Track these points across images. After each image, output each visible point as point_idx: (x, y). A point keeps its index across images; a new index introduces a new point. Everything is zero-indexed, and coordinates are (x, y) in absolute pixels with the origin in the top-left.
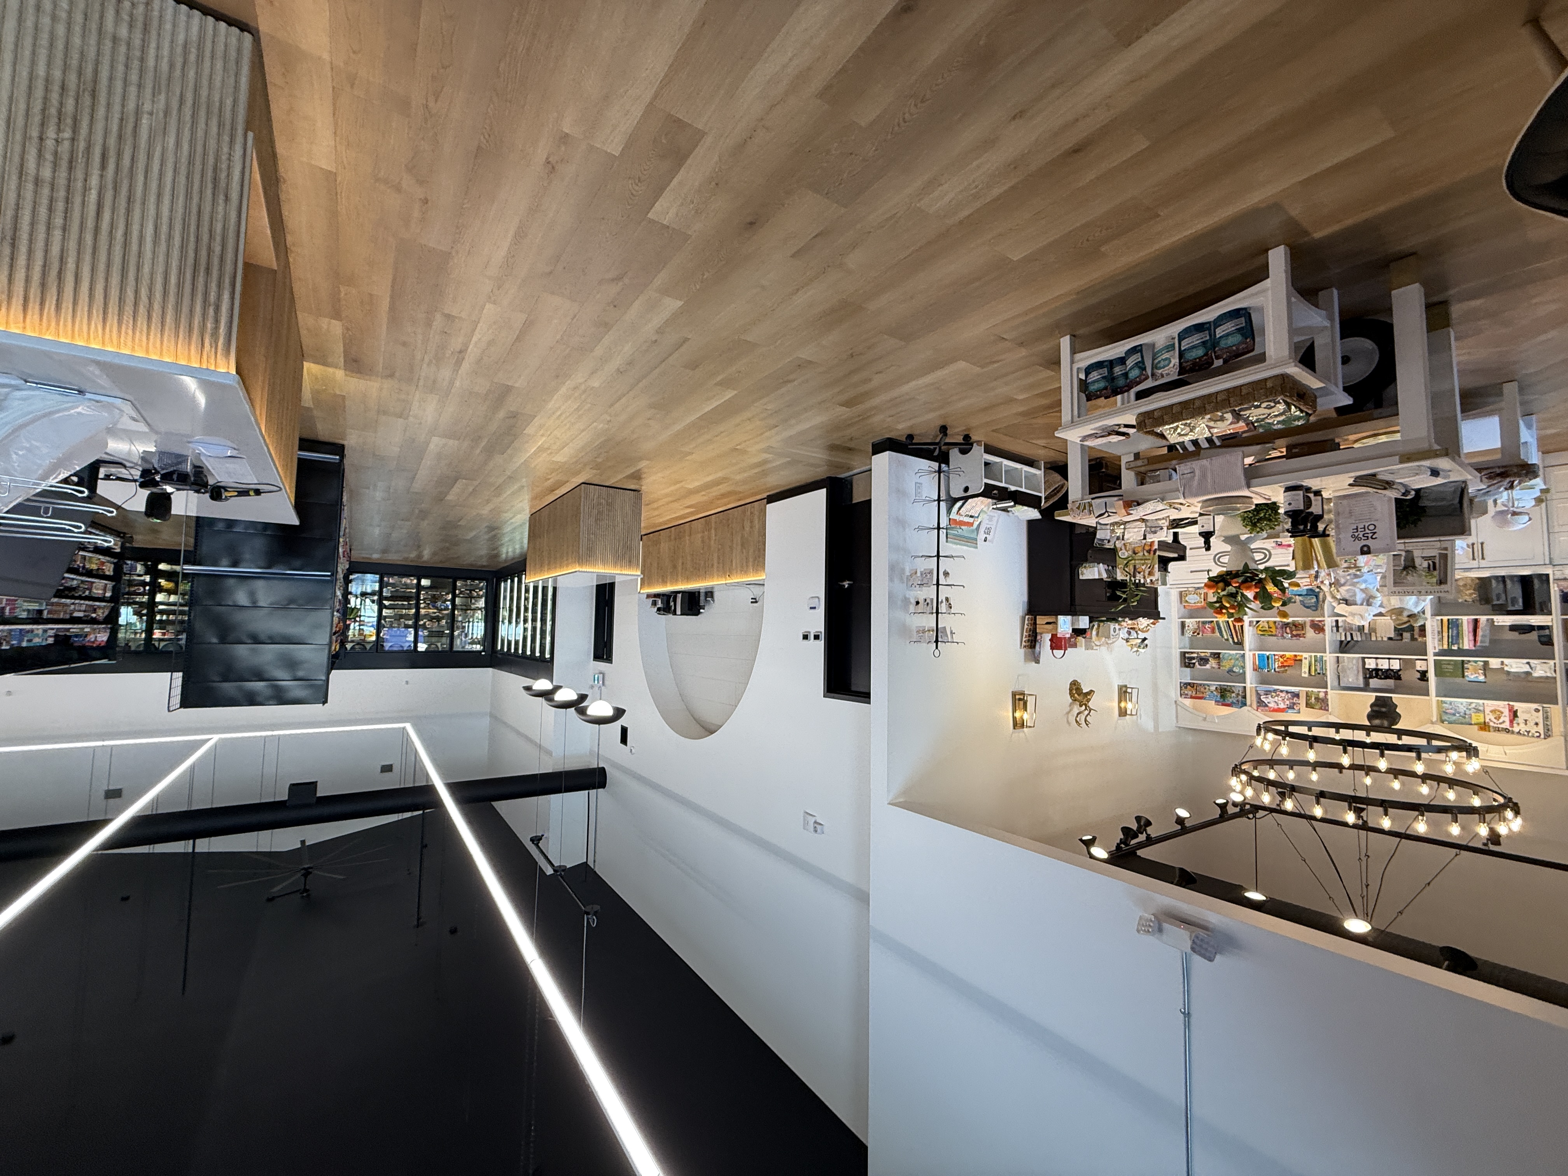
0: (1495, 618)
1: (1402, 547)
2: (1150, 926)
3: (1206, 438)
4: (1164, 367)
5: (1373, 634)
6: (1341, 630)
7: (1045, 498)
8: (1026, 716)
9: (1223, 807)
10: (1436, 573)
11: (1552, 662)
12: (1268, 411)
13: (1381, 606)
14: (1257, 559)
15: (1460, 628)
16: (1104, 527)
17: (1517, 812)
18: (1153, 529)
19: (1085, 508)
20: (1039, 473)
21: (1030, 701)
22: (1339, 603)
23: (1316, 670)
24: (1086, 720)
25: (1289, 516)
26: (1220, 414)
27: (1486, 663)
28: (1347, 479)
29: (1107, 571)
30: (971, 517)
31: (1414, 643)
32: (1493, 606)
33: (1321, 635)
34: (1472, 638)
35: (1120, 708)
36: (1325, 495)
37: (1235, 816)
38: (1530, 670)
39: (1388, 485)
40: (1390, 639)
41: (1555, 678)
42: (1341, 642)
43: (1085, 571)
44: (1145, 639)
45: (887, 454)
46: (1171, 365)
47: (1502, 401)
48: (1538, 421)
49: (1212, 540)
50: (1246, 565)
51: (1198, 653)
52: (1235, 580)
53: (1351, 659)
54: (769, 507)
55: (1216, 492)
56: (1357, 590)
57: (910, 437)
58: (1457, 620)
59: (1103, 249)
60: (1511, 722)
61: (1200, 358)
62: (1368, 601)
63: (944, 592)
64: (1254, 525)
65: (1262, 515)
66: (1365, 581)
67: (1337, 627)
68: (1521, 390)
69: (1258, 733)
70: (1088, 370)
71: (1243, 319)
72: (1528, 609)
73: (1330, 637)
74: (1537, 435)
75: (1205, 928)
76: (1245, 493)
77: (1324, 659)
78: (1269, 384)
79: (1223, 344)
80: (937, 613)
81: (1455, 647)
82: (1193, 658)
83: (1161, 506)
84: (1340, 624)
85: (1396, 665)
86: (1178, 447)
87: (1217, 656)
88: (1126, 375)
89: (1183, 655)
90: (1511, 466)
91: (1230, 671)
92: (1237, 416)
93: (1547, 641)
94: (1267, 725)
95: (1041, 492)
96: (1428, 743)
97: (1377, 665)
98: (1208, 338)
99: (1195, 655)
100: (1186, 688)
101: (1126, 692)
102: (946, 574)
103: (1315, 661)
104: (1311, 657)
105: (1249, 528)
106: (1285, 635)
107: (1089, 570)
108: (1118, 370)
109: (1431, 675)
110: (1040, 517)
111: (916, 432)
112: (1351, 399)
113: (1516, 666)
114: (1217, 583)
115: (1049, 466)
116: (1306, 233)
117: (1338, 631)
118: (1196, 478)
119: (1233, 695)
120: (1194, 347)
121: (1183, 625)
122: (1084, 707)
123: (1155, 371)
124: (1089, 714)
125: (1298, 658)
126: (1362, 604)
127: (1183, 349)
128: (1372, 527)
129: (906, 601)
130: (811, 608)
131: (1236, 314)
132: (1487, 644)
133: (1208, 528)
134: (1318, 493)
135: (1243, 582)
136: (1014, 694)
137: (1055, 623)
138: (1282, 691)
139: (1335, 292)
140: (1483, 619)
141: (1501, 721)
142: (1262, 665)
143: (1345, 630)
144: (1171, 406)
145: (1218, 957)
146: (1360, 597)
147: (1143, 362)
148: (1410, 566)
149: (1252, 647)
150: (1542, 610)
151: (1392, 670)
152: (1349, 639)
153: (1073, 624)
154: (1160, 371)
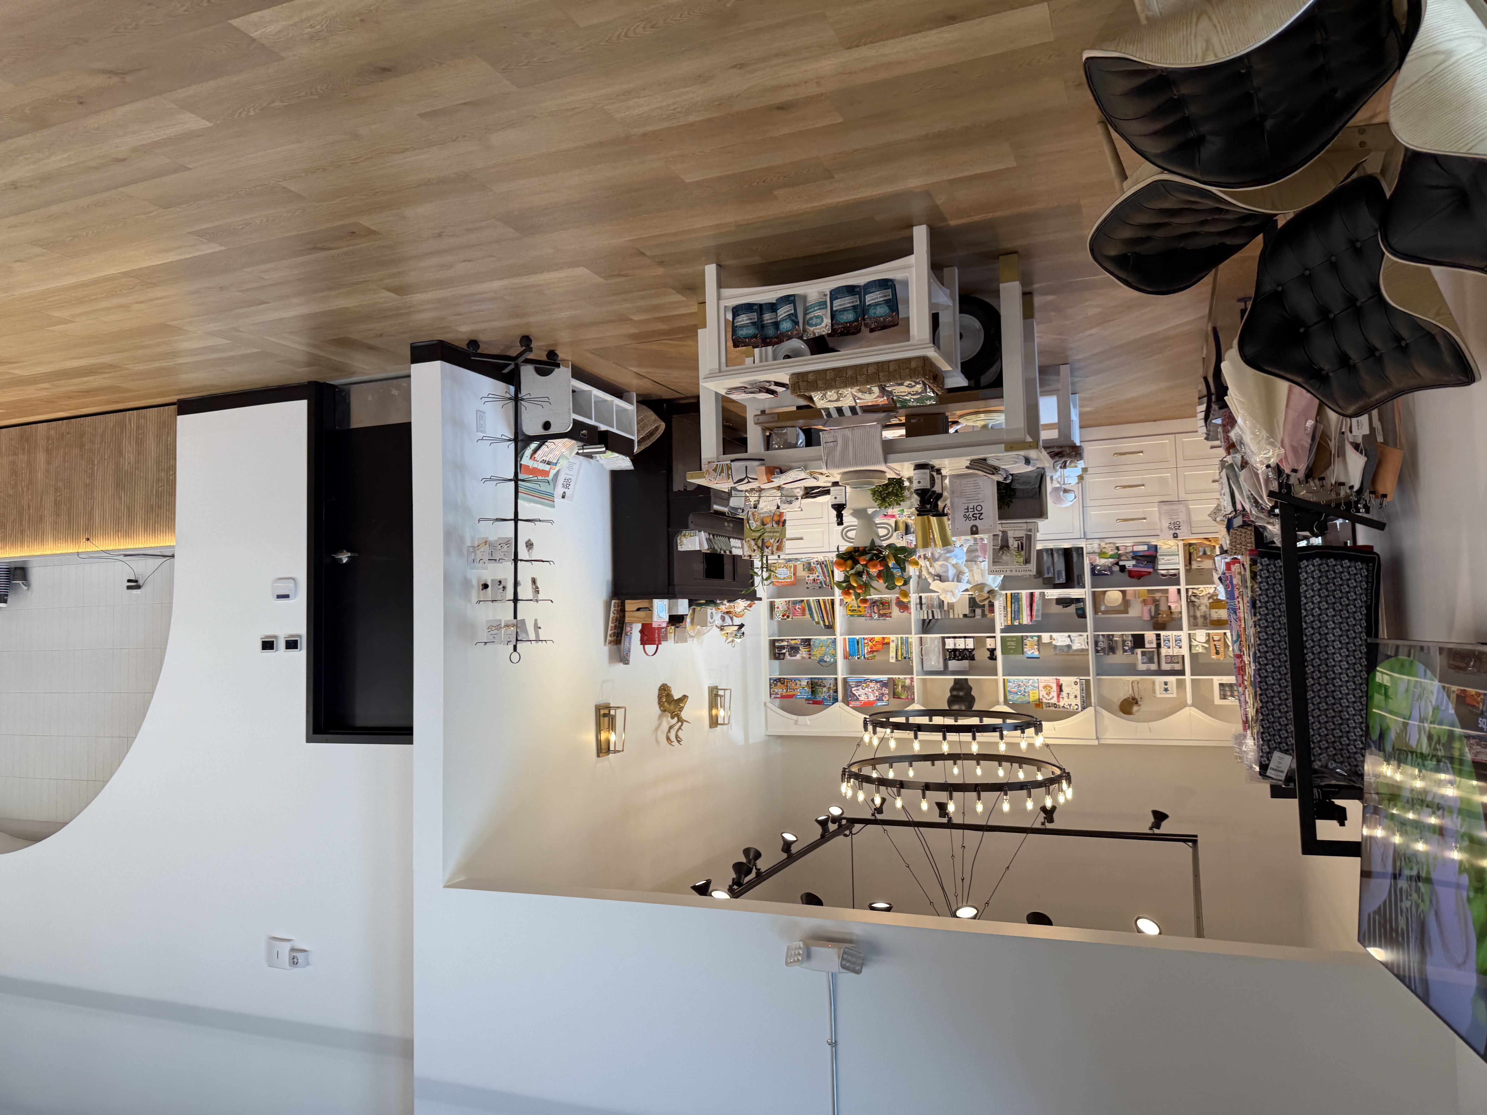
0: (1046, 591)
1: (999, 527)
2: (799, 954)
3: (850, 407)
4: (816, 325)
5: (951, 611)
6: (924, 607)
7: (639, 442)
8: (613, 737)
9: (823, 824)
10: (1023, 553)
11: (1085, 634)
12: (910, 390)
13: (968, 582)
14: (881, 534)
15: (1020, 603)
16: (739, 494)
17: (1069, 782)
18: (789, 499)
19: (722, 472)
20: (631, 408)
21: (619, 715)
22: (934, 580)
23: (902, 654)
24: (677, 737)
25: (918, 494)
26: (868, 387)
27: (1039, 637)
28: (965, 462)
29: (709, 540)
30: (549, 463)
31: (984, 619)
32: (1044, 579)
33: (906, 613)
34: (1029, 613)
35: (711, 716)
36: (944, 472)
37: (835, 834)
38: (1070, 643)
39: (995, 470)
40: (965, 616)
41: (1088, 650)
42: (924, 621)
43: (684, 540)
44: (741, 626)
45: (437, 364)
46: (824, 325)
47: (1058, 381)
48: (1081, 399)
49: (844, 512)
50: (873, 542)
51: (788, 641)
52: (862, 557)
53: (933, 638)
54: (183, 420)
55: (856, 465)
56: (950, 566)
57: (474, 343)
58: (1018, 593)
59: (776, 192)
60: (1058, 696)
61: (851, 322)
62: (958, 577)
63: (526, 571)
64: (883, 500)
65: (891, 490)
66: (956, 557)
67: (921, 604)
68: (1072, 371)
69: (866, 729)
70: (737, 311)
71: (890, 290)
72: (1069, 583)
73: (915, 615)
74: (1079, 411)
75: (850, 941)
76: (882, 467)
77: (910, 640)
78: (913, 364)
79: (872, 312)
80: (516, 600)
81: (1016, 623)
82: (783, 647)
83: (803, 475)
84: (924, 601)
85: (970, 644)
86: (823, 411)
87: (807, 643)
88: (776, 325)
89: (773, 643)
90: (1065, 446)
91: (821, 661)
92: (882, 389)
93: (1082, 614)
94: (874, 717)
95: (633, 435)
96: (1004, 721)
97: (955, 645)
98: (858, 303)
99: (785, 643)
100: (776, 685)
101: (717, 695)
102: (529, 545)
103: (902, 643)
104: (897, 639)
105: (879, 502)
106: (873, 615)
107: (689, 538)
108: (768, 317)
109: (999, 653)
110: (632, 468)
111: (481, 338)
112: (967, 381)
113: (1061, 639)
114: (846, 560)
115: (640, 399)
116: (944, 219)
117: (921, 608)
118: (839, 448)
119: (825, 689)
120: (845, 310)
121: (772, 606)
122: (676, 719)
123: (807, 327)
124: (680, 728)
125: (886, 641)
126: (953, 581)
127: (835, 309)
128: (979, 508)
129: (466, 583)
130: (279, 597)
131: (885, 284)
132: (1040, 619)
133: (840, 500)
134: (938, 471)
135: (871, 560)
136: (598, 708)
137: (649, 609)
138: (871, 681)
139: (957, 271)
140: (1037, 592)
141: (1051, 696)
142: (853, 649)
143: (928, 607)
144: (825, 371)
145: (864, 970)
146: (951, 572)
147: (795, 315)
148: (1004, 546)
149: (843, 631)
150: (1079, 584)
151: (967, 650)
152: (931, 617)
153: (670, 609)
154: (812, 329)
